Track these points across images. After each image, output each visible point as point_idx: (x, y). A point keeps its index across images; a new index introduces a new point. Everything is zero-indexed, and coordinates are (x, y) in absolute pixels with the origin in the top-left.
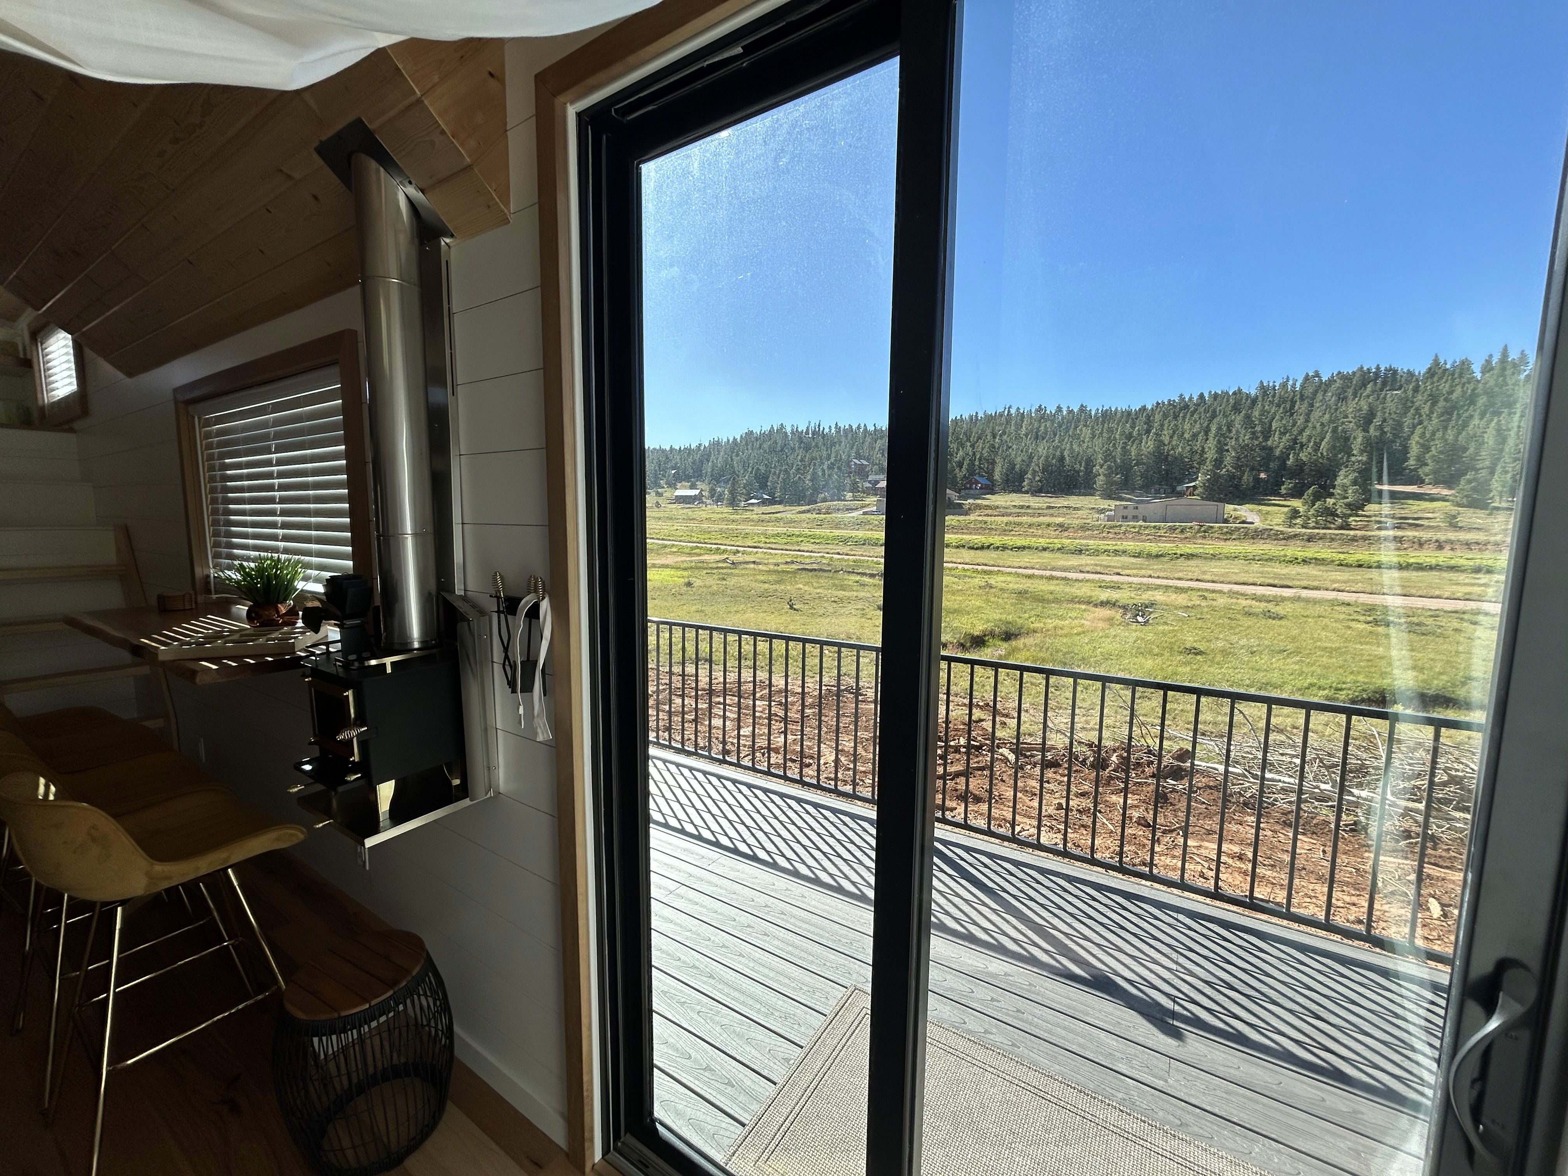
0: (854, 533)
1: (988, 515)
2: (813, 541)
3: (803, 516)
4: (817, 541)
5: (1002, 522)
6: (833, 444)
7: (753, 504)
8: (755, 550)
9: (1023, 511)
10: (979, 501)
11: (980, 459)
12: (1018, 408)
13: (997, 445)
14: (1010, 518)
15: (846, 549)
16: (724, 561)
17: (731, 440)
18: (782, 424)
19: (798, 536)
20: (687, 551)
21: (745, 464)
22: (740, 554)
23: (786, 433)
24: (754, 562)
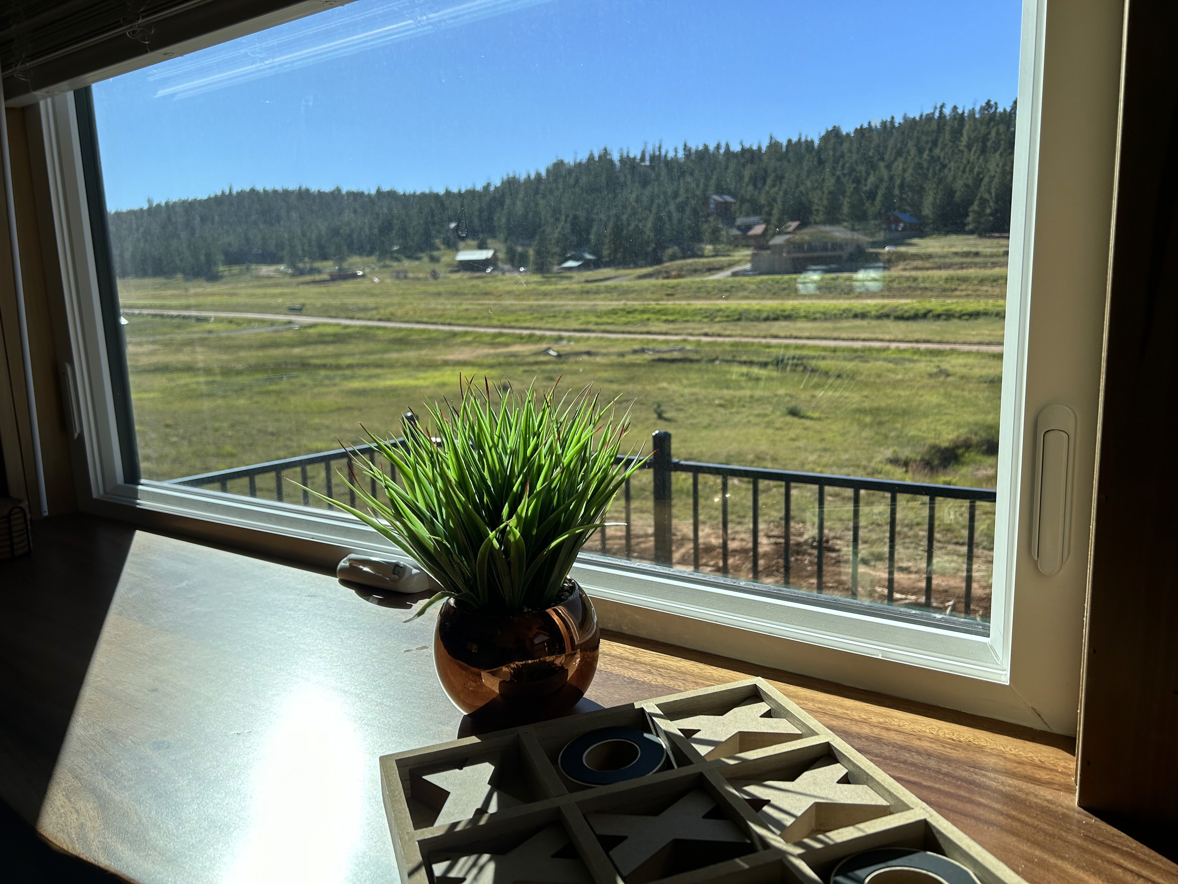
0: (722, 304)
1: (916, 268)
2: (664, 318)
3: (645, 282)
4: (671, 318)
5: (940, 278)
6: (683, 174)
7: (570, 269)
8: (585, 335)
9: (968, 260)
10: (902, 249)
11: (902, 186)
12: (955, 108)
13: (925, 165)
14: (951, 272)
15: (716, 328)
16: (545, 352)
17: (533, 176)
18: (605, 149)
19: (643, 312)
20: (487, 339)
21: (556, 212)
22: (564, 342)
23: (611, 162)
24: (589, 353)
